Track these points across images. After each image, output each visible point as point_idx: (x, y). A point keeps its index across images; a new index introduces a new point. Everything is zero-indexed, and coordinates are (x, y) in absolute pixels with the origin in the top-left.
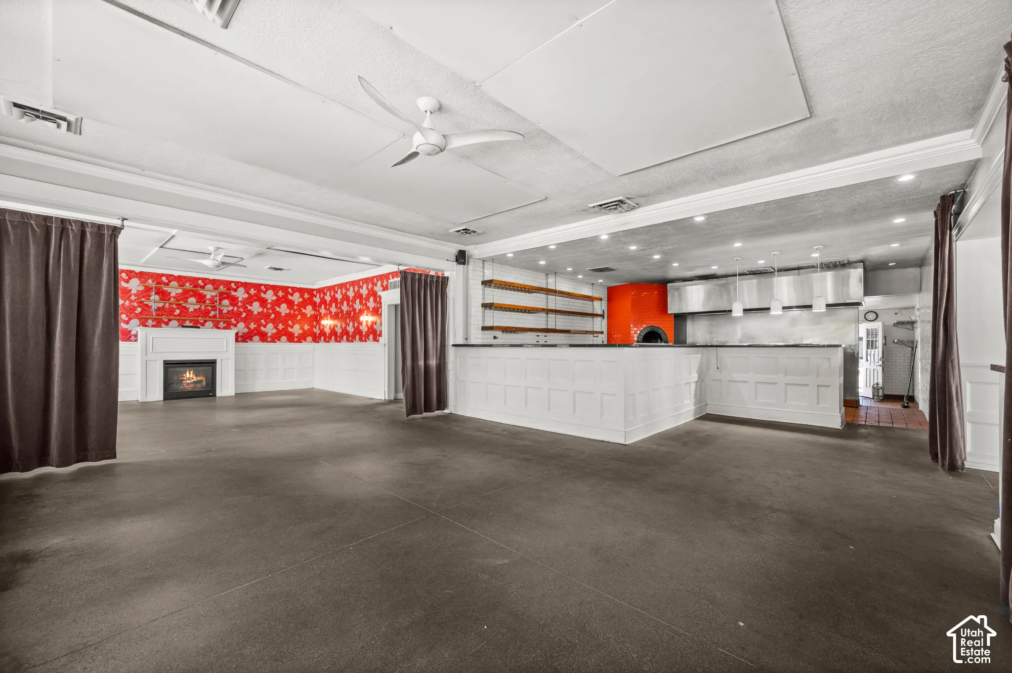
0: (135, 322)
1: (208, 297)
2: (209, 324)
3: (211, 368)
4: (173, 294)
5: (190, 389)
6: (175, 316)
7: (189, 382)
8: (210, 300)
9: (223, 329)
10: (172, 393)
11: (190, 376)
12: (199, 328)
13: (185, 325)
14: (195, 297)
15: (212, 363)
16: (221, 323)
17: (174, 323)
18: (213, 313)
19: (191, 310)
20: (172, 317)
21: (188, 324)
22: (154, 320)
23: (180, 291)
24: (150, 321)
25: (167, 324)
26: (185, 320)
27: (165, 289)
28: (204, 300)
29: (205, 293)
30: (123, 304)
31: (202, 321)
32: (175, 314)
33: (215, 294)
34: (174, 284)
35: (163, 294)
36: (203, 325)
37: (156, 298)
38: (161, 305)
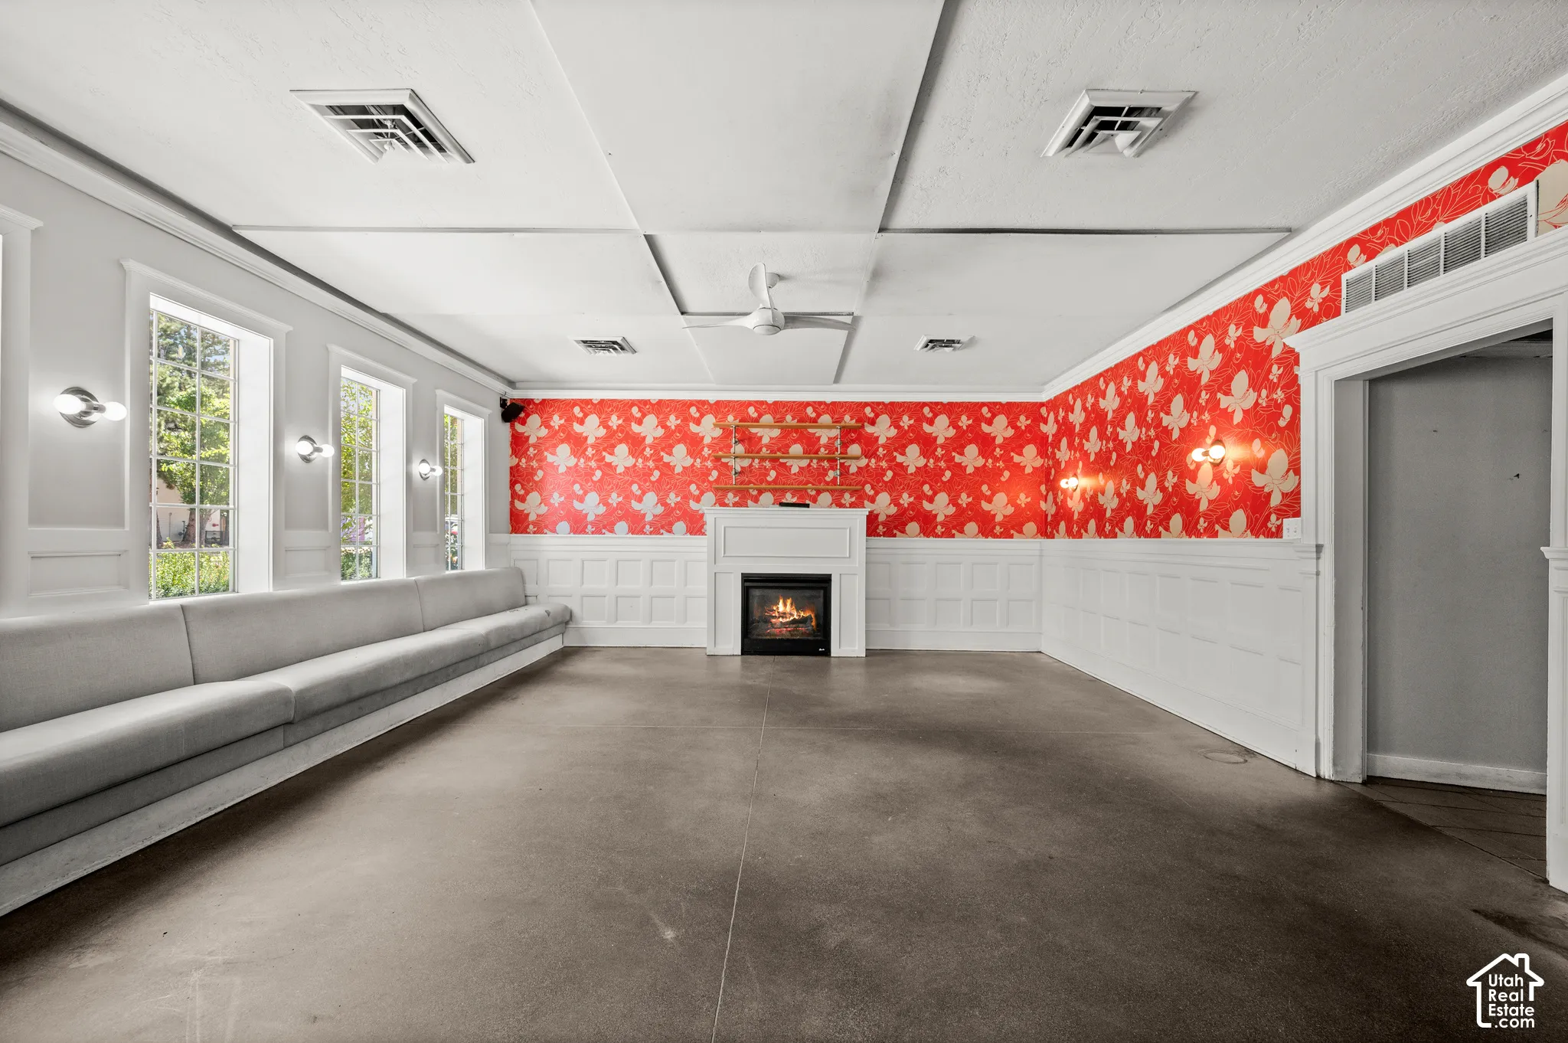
0: (709, 497)
1: (824, 441)
2: (826, 498)
3: (822, 592)
4: (765, 440)
5: (787, 636)
6: (769, 483)
7: (784, 620)
8: (826, 447)
9: (850, 507)
10: (755, 642)
11: (785, 610)
12: (807, 506)
13: (784, 501)
14: (802, 444)
15: (822, 583)
16: (847, 496)
17: (767, 498)
18: (831, 474)
19: (795, 470)
20: (764, 486)
21: (789, 498)
22: (737, 492)
23: (776, 433)
24: (730, 495)
25: (756, 500)
26: (784, 491)
27: (753, 430)
28: (816, 447)
29: (818, 432)
30: (693, 465)
31: (813, 493)
32: (769, 479)
33: (835, 432)
34: (767, 419)
35: (750, 441)
36: (814, 500)
37: (739, 449)
38: (746, 463)
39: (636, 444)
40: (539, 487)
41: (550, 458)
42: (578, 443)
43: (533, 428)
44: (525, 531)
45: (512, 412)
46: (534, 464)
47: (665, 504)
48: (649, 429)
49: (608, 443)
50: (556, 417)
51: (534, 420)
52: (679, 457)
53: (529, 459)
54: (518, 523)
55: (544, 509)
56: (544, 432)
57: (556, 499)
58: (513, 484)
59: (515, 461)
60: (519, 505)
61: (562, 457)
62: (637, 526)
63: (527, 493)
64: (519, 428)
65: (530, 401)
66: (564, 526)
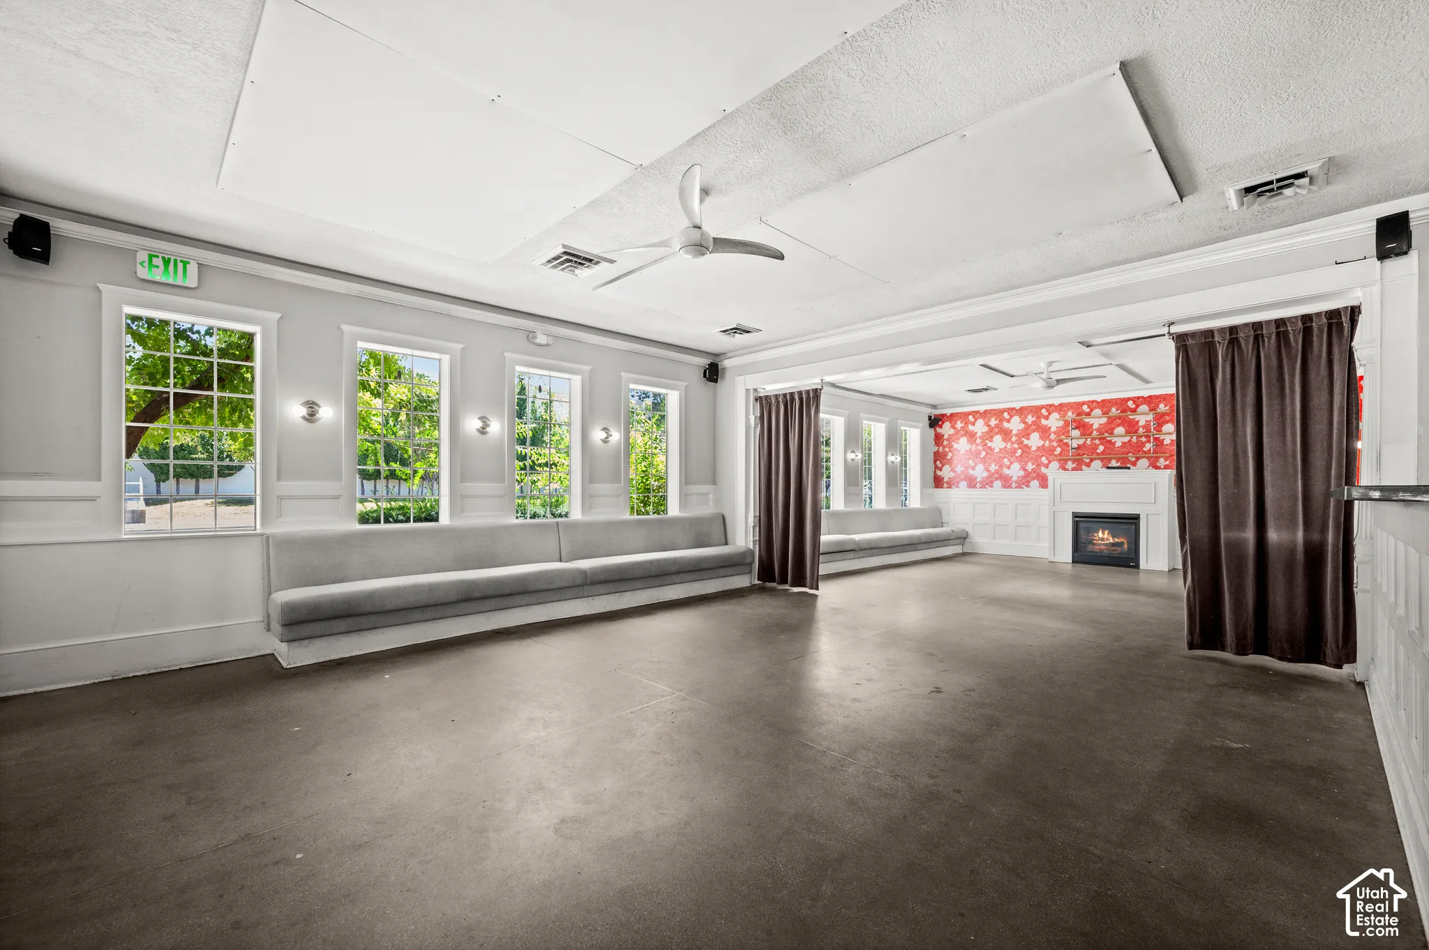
0: (1055, 465)
1: (1142, 423)
2: (1144, 462)
3: (1133, 527)
4: (1096, 426)
5: (1106, 553)
6: (1098, 454)
7: (1103, 542)
8: (1143, 427)
9: (1164, 469)
10: (1083, 554)
11: (1103, 537)
12: (1129, 468)
13: (1110, 465)
14: (1124, 427)
15: (1133, 520)
16: (1162, 460)
17: (1097, 464)
18: (1148, 446)
19: (1118, 444)
20: (1094, 456)
21: (1114, 463)
22: (1074, 461)
23: (1104, 420)
24: (1070, 463)
25: (1088, 465)
26: (1110, 460)
27: (1086, 420)
28: (1136, 428)
29: (1137, 418)
30: (1043, 445)
31: (1133, 459)
32: (1098, 451)
33: (1150, 417)
34: (1098, 412)
35: (1084, 428)
36: (1134, 464)
37: (1076, 433)
38: (1081, 442)
39: (1006, 434)
40: (949, 462)
41: (956, 446)
42: (971, 436)
43: (946, 430)
44: (942, 487)
45: (935, 422)
46: (947, 449)
47: (1025, 470)
48: (1015, 425)
49: (989, 435)
50: (959, 423)
51: (947, 425)
52: (1035, 441)
53: (944, 447)
54: (938, 482)
55: (952, 475)
56: (952, 431)
57: (959, 469)
58: (935, 461)
59: (936, 448)
60: (938, 473)
61: (962, 445)
62: (1007, 482)
63: (943, 466)
64: (938, 430)
65: (944, 415)
66: (963, 484)
